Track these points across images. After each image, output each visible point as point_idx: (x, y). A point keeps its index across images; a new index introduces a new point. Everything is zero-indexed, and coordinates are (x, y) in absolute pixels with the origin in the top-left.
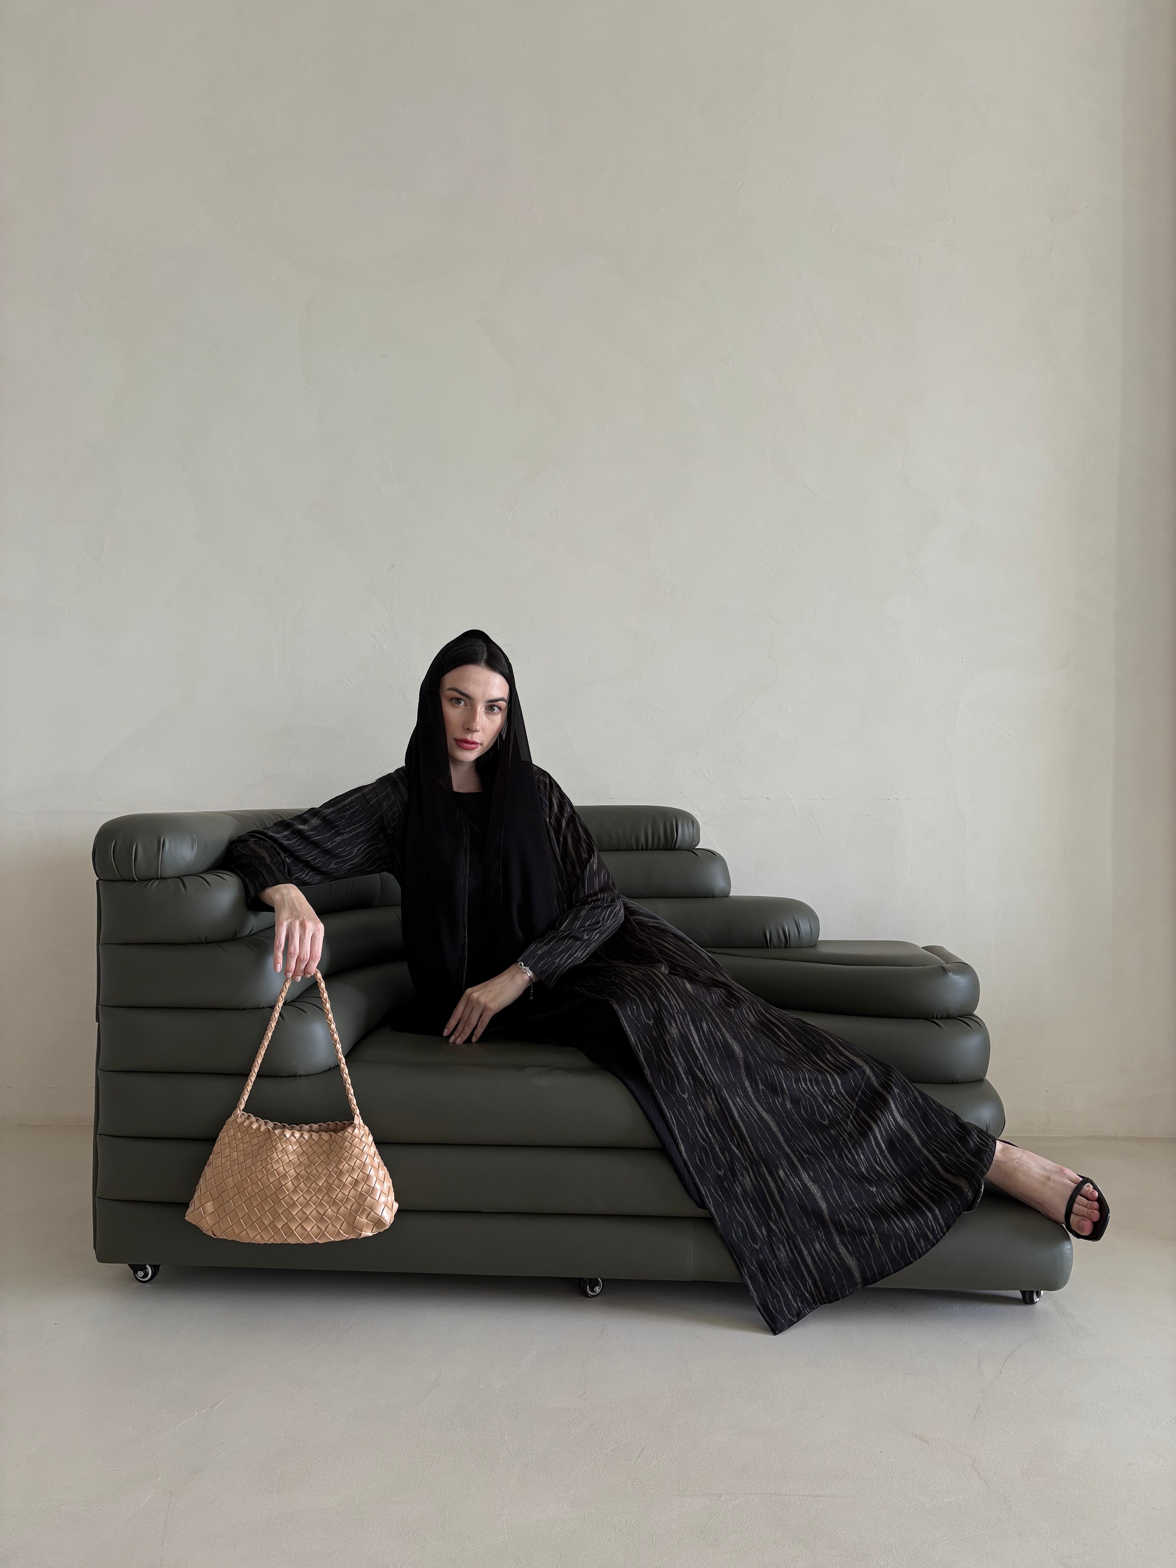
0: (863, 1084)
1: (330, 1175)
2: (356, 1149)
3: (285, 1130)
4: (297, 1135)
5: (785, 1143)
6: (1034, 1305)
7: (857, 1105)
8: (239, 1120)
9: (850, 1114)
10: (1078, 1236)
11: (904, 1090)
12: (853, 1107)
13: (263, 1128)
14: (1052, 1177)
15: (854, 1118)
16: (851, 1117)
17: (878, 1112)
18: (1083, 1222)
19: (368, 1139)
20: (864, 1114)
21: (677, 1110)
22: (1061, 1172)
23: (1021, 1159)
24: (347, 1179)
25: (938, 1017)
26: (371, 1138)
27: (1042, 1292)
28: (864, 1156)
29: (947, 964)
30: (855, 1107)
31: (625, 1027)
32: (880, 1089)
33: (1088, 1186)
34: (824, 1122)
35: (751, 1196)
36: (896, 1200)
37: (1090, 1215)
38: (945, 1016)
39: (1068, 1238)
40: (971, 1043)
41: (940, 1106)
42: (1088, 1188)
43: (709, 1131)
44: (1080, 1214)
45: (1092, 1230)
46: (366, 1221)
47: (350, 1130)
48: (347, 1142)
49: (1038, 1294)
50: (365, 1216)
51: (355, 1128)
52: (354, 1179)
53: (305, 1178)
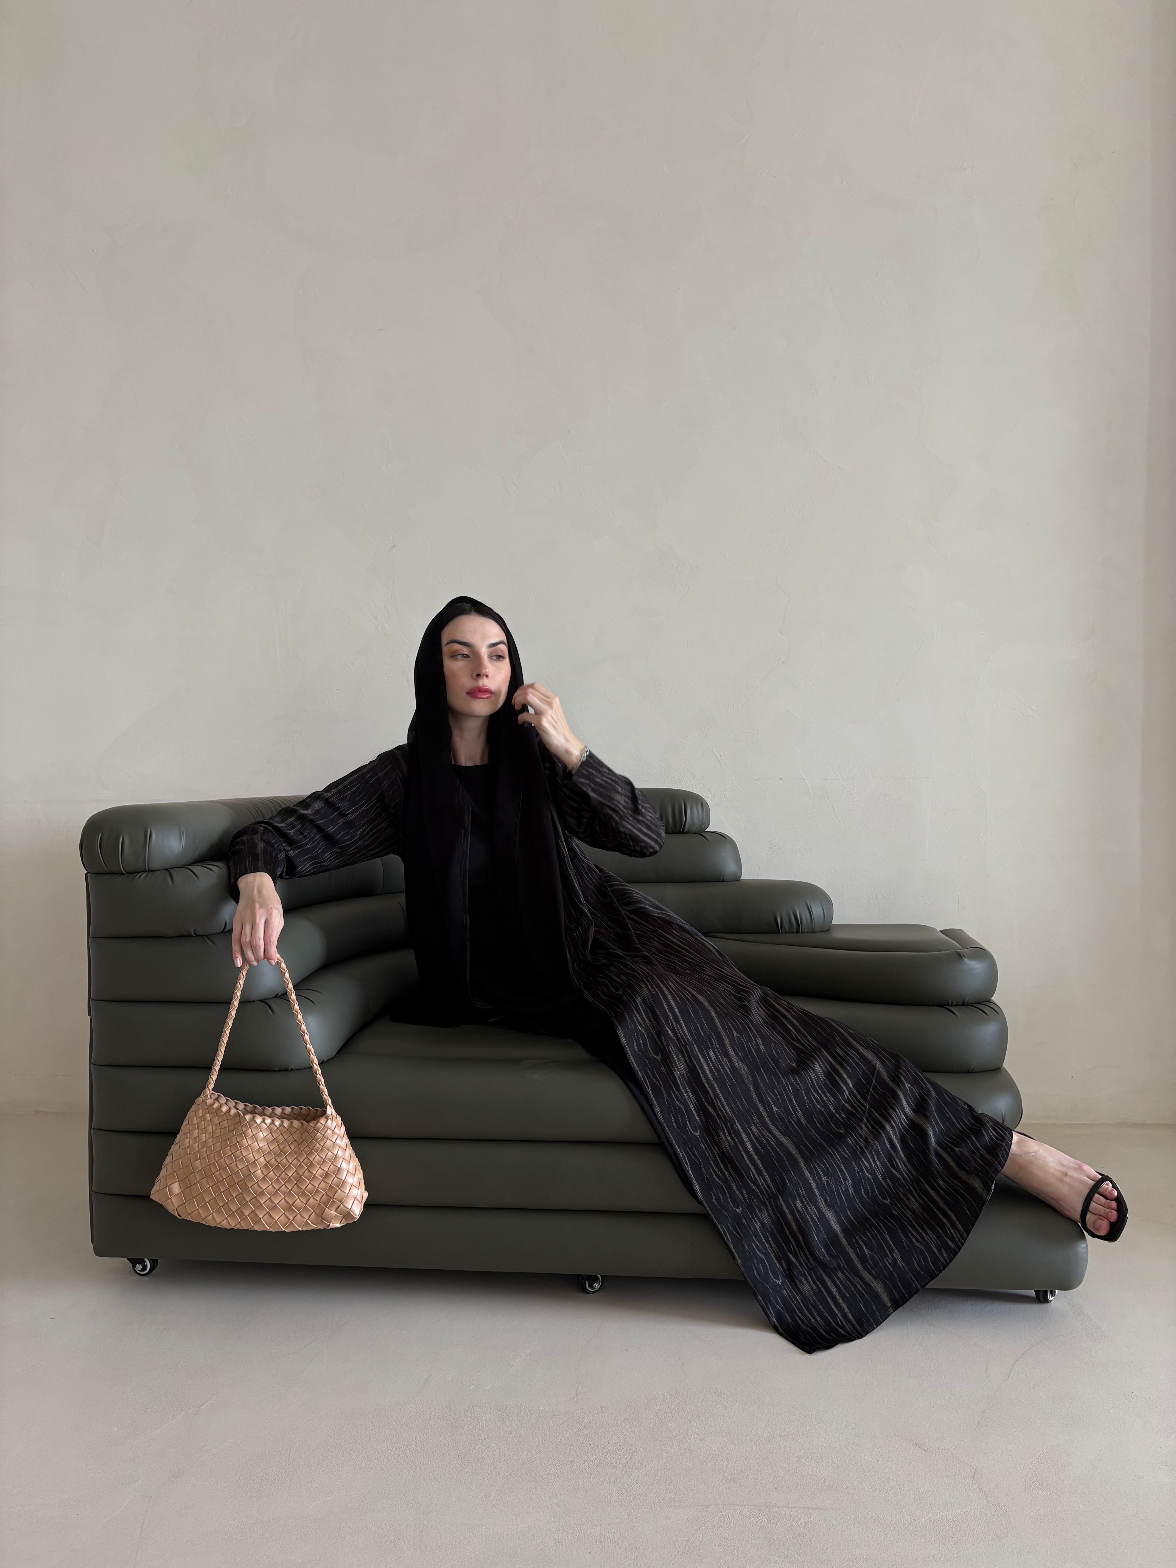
1: (300, 1166)
2: (328, 1141)
3: (255, 1116)
4: (268, 1121)
5: (805, 1166)
6: (1048, 1305)
7: (870, 1105)
8: (209, 1102)
9: (864, 1116)
10: (1095, 1236)
11: (915, 1082)
12: (866, 1108)
13: (233, 1111)
14: (1069, 1174)
15: (867, 1120)
17: (891, 1111)
18: (1100, 1222)
19: (340, 1130)
20: (876, 1114)
21: (689, 1149)
22: (1080, 1169)
23: (1038, 1153)
24: (318, 1172)
25: (954, 1004)
26: (343, 1129)
27: (1057, 1291)
28: (879, 1161)
29: (963, 949)
30: (867, 1107)
31: (632, 1063)
32: (891, 1084)
33: (1107, 1184)
34: (841, 1131)
35: (770, 1229)
36: (913, 1207)
37: (1107, 1215)
38: (960, 1003)
40: (988, 1031)
41: (953, 1098)
42: (1107, 1186)
43: (724, 1168)
44: (1097, 1213)
45: (1109, 1229)
46: (336, 1213)
47: (323, 1120)
48: (319, 1133)
49: (1053, 1293)
50: (334, 1209)
51: (328, 1119)
52: (325, 1171)
53: (275, 1166)
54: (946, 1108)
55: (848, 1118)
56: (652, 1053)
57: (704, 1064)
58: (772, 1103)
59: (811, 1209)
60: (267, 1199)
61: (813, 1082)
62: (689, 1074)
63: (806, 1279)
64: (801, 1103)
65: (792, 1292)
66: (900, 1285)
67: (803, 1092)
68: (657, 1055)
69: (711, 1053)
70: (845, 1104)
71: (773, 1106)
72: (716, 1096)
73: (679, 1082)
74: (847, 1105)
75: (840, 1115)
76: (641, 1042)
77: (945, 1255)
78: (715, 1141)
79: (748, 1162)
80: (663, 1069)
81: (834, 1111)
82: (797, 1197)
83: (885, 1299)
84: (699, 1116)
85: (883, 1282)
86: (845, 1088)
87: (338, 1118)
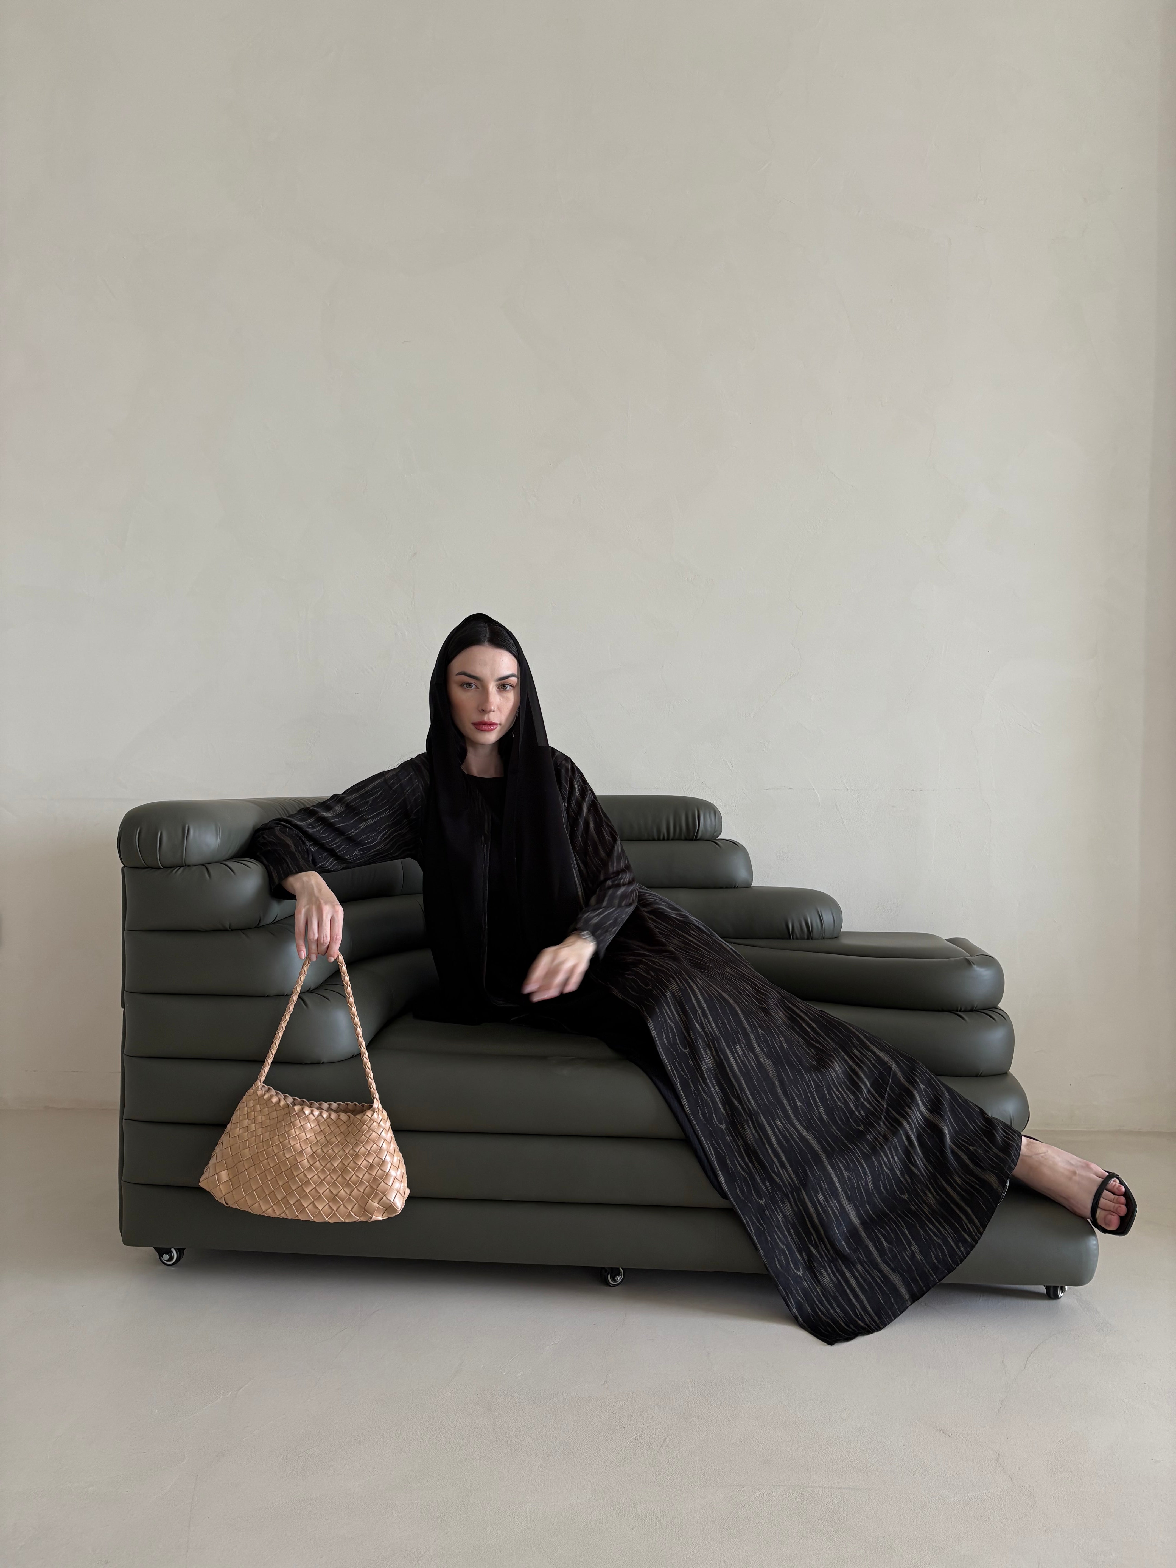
0: (890, 1080)
1: (346, 1157)
2: (374, 1133)
3: (304, 1108)
4: (316, 1113)
5: (828, 1161)
6: (1058, 1300)
7: (887, 1104)
8: (259, 1093)
10: (1105, 1231)
11: (929, 1084)
12: (883, 1106)
13: (282, 1103)
15: (885, 1118)
16: (883, 1118)
17: (907, 1109)
18: (1110, 1217)
19: (385, 1124)
20: (894, 1113)
21: (715, 1141)
22: (1087, 1167)
23: (1047, 1154)
24: (362, 1163)
25: (962, 1010)
26: (388, 1123)
27: (1066, 1287)
28: (898, 1157)
29: (971, 956)
30: (885, 1106)
31: (662, 1055)
32: (907, 1084)
33: (1114, 1181)
34: (860, 1128)
35: (791, 1221)
37: (1117, 1211)
38: (969, 1008)
39: (1094, 1233)
40: (996, 1036)
41: (966, 1101)
42: (1114, 1183)
45: (1119, 1223)
46: (378, 1205)
47: (369, 1113)
48: (365, 1126)
49: (1063, 1289)
50: (376, 1201)
51: (374, 1112)
52: (369, 1162)
53: (322, 1157)
54: (959, 1109)
55: (866, 1115)
56: (681, 1047)
57: (732, 1059)
58: (796, 1098)
59: (833, 1203)
60: (312, 1188)
61: (833, 1080)
62: (716, 1068)
63: (826, 1271)
64: (823, 1099)
65: (812, 1284)
66: (918, 1278)
67: (825, 1089)
68: (686, 1048)
69: (738, 1048)
70: (864, 1102)
71: (797, 1101)
72: (742, 1090)
73: (706, 1075)
74: (865, 1103)
75: (859, 1113)
76: (670, 1035)
77: (962, 1249)
78: (739, 1133)
79: (772, 1155)
80: (691, 1062)
81: (854, 1109)
82: (819, 1190)
83: (903, 1291)
84: (725, 1109)
85: (901, 1275)
86: (863, 1087)
87: (384, 1112)
